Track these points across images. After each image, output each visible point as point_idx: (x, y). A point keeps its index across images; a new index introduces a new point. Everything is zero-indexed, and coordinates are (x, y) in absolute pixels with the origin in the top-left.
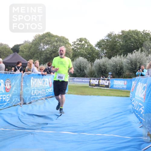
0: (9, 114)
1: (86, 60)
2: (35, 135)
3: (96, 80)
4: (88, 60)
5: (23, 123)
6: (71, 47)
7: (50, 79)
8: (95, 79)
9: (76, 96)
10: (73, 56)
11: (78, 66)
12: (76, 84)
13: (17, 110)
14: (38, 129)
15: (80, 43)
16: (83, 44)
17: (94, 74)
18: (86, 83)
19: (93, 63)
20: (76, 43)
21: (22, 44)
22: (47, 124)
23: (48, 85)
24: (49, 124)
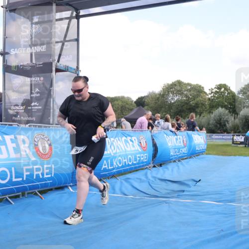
0: (137, 178)
1: (227, 111)
2: (170, 204)
3: (241, 136)
4: (230, 112)
5: (154, 189)
6: (207, 97)
7: (184, 137)
8: (239, 136)
9: (217, 157)
10: (210, 108)
11: (218, 119)
12: (215, 142)
13: (146, 174)
14: (173, 197)
15: (218, 91)
16: (222, 92)
17: (237, 130)
18: (227, 141)
19: (236, 115)
20: (214, 91)
21: (147, 96)
22: (184, 191)
23: (182, 144)
24: (187, 191)
